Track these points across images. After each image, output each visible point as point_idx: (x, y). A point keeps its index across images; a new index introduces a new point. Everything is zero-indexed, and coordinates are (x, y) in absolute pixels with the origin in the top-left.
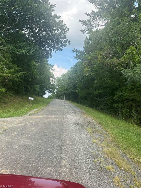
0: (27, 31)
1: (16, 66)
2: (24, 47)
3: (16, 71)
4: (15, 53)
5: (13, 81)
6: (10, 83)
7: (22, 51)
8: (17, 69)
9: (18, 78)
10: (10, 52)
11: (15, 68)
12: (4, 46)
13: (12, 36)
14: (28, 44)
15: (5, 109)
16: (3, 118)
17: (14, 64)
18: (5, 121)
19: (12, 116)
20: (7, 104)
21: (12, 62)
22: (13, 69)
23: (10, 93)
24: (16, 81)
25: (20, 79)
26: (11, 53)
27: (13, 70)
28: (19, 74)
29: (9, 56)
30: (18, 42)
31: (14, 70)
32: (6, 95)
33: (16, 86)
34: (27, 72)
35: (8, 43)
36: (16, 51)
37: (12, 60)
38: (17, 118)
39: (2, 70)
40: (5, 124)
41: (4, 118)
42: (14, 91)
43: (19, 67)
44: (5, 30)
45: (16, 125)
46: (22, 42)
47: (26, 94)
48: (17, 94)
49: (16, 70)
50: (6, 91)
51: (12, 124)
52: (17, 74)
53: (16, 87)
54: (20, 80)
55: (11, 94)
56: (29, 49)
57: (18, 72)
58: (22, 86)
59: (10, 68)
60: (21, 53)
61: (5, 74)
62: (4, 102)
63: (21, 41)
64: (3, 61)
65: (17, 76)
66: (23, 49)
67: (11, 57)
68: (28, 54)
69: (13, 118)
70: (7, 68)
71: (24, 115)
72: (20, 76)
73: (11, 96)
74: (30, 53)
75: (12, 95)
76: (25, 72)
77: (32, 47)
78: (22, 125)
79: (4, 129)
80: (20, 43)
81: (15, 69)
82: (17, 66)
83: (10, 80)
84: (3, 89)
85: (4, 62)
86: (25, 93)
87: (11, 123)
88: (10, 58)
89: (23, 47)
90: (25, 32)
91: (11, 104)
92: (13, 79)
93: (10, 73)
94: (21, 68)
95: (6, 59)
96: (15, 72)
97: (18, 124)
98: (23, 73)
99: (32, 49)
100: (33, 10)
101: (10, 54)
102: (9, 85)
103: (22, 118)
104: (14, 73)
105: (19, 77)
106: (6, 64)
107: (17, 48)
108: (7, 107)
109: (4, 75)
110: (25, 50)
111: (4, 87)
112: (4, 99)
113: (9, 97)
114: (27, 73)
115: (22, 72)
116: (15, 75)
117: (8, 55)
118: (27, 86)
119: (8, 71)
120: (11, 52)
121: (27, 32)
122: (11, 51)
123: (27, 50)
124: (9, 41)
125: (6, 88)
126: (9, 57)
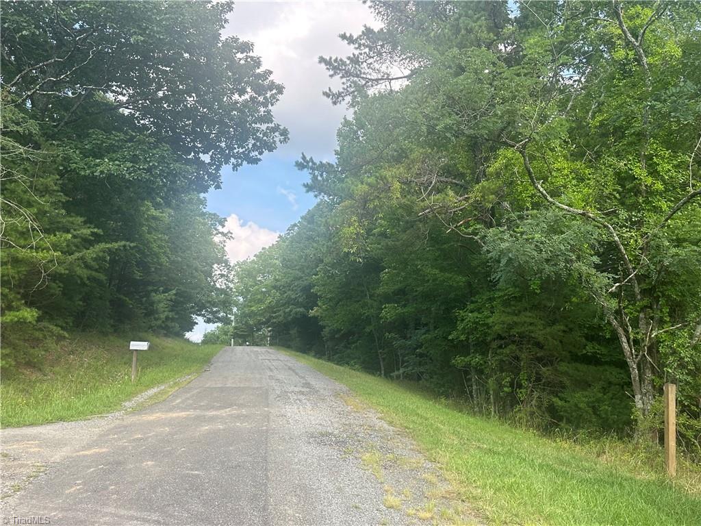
0: (125, 92)
1: (80, 220)
2: (114, 152)
3: (79, 240)
4: (78, 173)
5: (67, 282)
6: (56, 288)
7: (106, 166)
8: (86, 231)
9: (87, 266)
10: (57, 169)
11: (75, 230)
12: (37, 146)
13: (66, 110)
14: (131, 140)
15: (31, 390)
16: (24, 425)
17: (72, 214)
18: (34, 438)
19: (61, 419)
20: (40, 370)
21: (66, 206)
22: (68, 231)
23: (55, 328)
24: (81, 279)
25: (96, 270)
26: (62, 175)
27: (70, 236)
28: (91, 253)
29: (56, 184)
30: (91, 131)
31: (74, 237)
32: (37, 334)
33: (80, 300)
34: (123, 243)
35: (53, 137)
36: (82, 165)
37: (64, 199)
38: (82, 423)
39: (26, 239)
40: (32, 450)
41: (32, 425)
42: (70, 320)
43: (91, 223)
44: (41, 88)
45: (81, 453)
46: (107, 131)
47: (115, 331)
48: (83, 331)
49: (81, 237)
50: (39, 319)
51: (64, 449)
52: (85, 251)
53: (81, 303)
54: (94, 273)
55: (59, 329)
56: (134, 159)
57: (87, 243)
58: (101, 298)
59: (59, 229)
60: (102, 172)
61: (35, 254)
62: (30, 364)
63: (104, 131)
64: (29, 205)
65: (82, 258)
66: (111, 159)
67: (64, 189)
68: (127, 176)
69: (65, 424)
70: (47, 231)
71: (108, 412)
72: (95, 260)
73: (60, 338)
74: (135, 171)
75: (61, 332)
76: (115, 245)
77: (144, 151)
78: (104, 450)
79: (31, 471)
80: (97, 136)
81: (75, 233)
82: (85, 223)
83: (55, 277)
84: (29, 310)
85: (33, 206)
86: (112, 326)
87: (58, 444)
88: (58, 191)
89: (111, 149)
90: (117, 96)
91: (57, 369)
92: (67, 272)
93: (55, 247)
94: (99, 228)
95: (43, 196)
96: (76, 246)
97: (89, 447)
98: (108, 246)
99: (145, 158)
100: (149, 20)
101: (58, 177)
102: (52, 295)
103: (103, 422)
104: (74, 248)
105: (93, 263)
106: (40, 215)
107: (85, 154)
108: (42, 381)
109: (32, 257)
110: (117, 162)
111: (30, 304)
112: (32, 351)
113: (51, 343)
114: (124, 246)
115: (103, 246)
116: (77, 255)
117: (51, 180)
118: (120, 299)
119: (49, 240)
120: (61, 168)
121: (124, 95)
122: (62, 165)
123: (124, 160)
124: (56, 130)
125: (39, 308)
126: (55, 188)
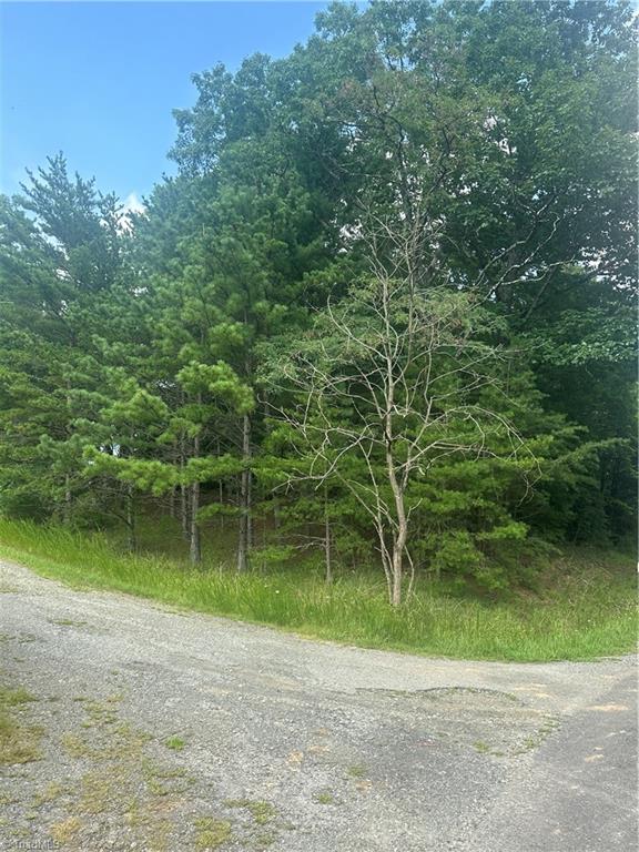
1: (560, 417)
2: (593, 331)
3: (562, 441)
4: (552, 365)
5: (552, 489)
6: (543, 499)
7: (585, 351)
8: (569, 430)
9: (574, 470)
10: (530, 364)
11: (556, 430)
12: (507, 344)
13: (533, 294)
14: (610, 313)
17: (552, 412)
18: (540, 679)
19: (566, 657)
21: (544, 404)
22: (548, 432)
23: (546, 544)
24: (570, 486)
25: (585, 474)
26: (535, 368)
27: (552, 438)
28: (577, 456)
29: (530, 381)
30: (563, 313)
31: (557, 438)
32: (529, 551)
33: (570, 509)
34: (614, 440)
35: (521, 329)
36: (556, 354)
37: (540, 396)
38: (591, 665)
39: (505, 447)
40: (541, 696)
42: (561, 533)
43: (574, 420)
44: (505, 280)
45: (597, 708)
46: (581, 308)
47: (615, 543)
48: (578, 545)
49: (564, 438)
50: (529, 534)
51: (575, 700)
52: (570, 453)
53: (571, 513)
54: (584, 478)
55: (551, 545)
56: (618, 336)
57: (571, 443)
58: (593, 505)
59: (538, 431)
60: (580, 359)
61: (516, 463)
62: (524, 585)
63: (575, 308)
64: (505, 408)
65: (568, 462)
66: (589, 342)
67: (540, 386)
68: (611, 358)
69: (572, 664)
70: (525, 435)
71: (621, 654)
72: (582, 463)
73: (553, 555)
74: (620, 350)
75: (554, 549)
76: (604, 444)
78: (623, 708)
79: (541, 723)
80: (571, 317)
81: (557, 433)
82: (567, 420)
83: (540, 486)
84: (517, 524)
85: (508, 409)
86: (611, 538)
87: (565, 691)
88: (534, 388)
89: (589, 329)
92: (552, 479)
93: (537, 453)
94: (583, 425)
95: (518, 396)
96: (559, 448)
97: (602, 700)
98: (598, 444)
101: (532, 373)
102: (539, 506)
103: (617, 668)
104: (557, 451)
105: (581, 467)
106: (517, 418)
107: (559, 341)
109: (514, 466)
110: (597, 344)
111: (518, 517)
112: (525, 570)
113: (543, 561)
114: (616, 444)
115: (590, 445)
116: (562, 459)
117: (525, 378)
118: (617, 504)
119: (526, 445)
120: (534, 362)
122: (535, 359)
123: (605, 338)
124: (524, 320)
125: (526, 521)
126: (530, 386)
